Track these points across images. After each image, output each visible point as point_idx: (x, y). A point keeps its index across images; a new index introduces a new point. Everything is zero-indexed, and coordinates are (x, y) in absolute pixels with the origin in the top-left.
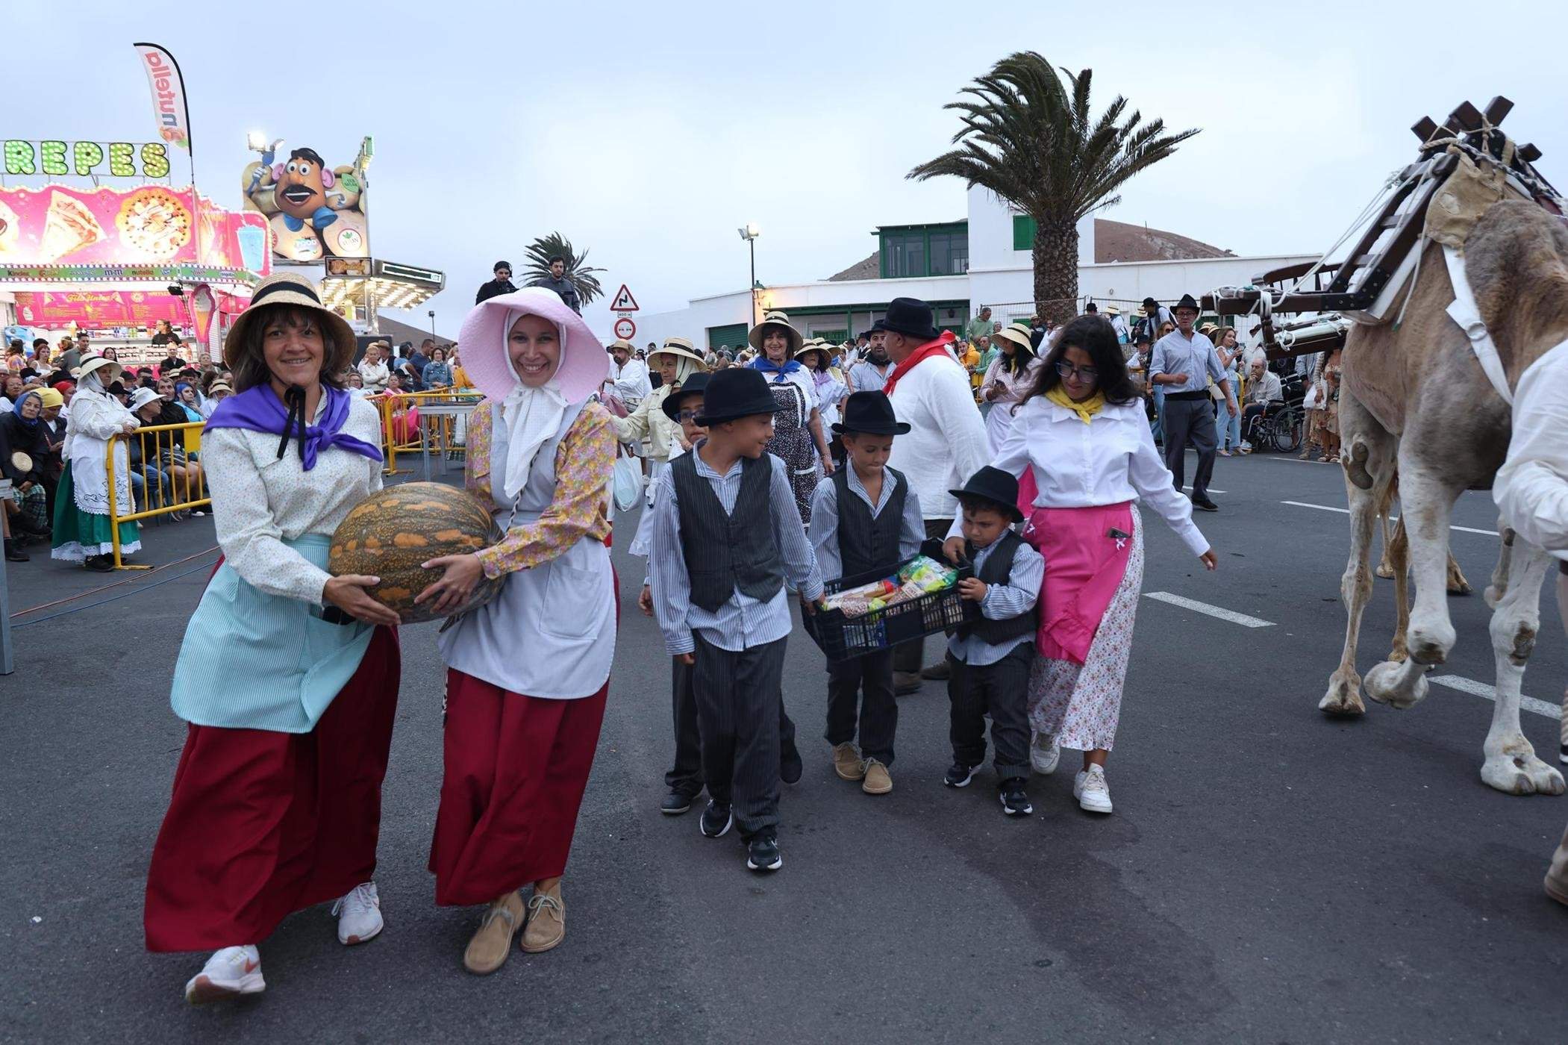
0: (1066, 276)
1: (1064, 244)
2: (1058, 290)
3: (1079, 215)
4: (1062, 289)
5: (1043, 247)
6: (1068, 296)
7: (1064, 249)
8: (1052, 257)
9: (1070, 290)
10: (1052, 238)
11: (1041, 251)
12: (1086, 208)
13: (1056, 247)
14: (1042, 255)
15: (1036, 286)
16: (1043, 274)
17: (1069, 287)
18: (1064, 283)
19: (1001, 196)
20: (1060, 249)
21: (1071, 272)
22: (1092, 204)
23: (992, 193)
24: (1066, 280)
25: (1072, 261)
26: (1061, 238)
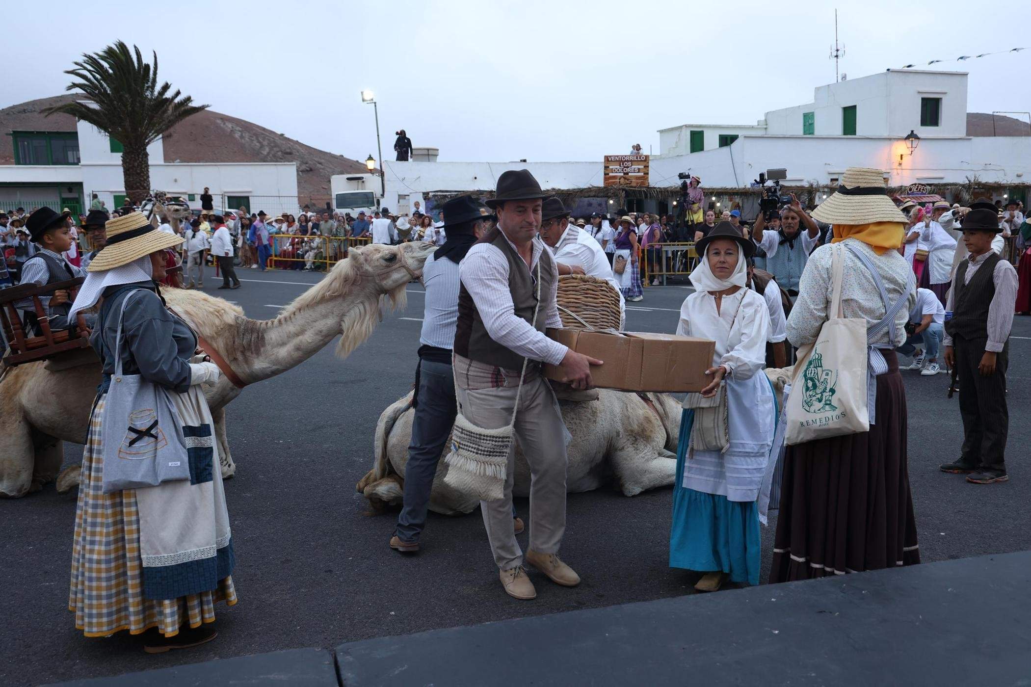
0: (143, 177)
1: (140, 159)
2: (138, 184)
3: (148, 143)
4: (141, 184)
5: (128, 160)
6: (145, 188)
7: (140, 162)
8: (134, 166)
9: (145, 185)
10: (133, 156)
11: (127, 162)
12: (152, 139)
13: (135, 161)
14: (127, 164)
15: (125, 182)
16: (129, 175)
17: (144, 183)
18: (141, 180)
19: (101, 130)
20: (138, 162)
21: (146, 175)
22: (155, 137)
23: (95, 127)
24: (142, 179)
25: (146, 169)
26: (138, 155)
